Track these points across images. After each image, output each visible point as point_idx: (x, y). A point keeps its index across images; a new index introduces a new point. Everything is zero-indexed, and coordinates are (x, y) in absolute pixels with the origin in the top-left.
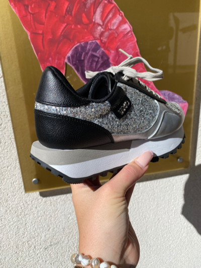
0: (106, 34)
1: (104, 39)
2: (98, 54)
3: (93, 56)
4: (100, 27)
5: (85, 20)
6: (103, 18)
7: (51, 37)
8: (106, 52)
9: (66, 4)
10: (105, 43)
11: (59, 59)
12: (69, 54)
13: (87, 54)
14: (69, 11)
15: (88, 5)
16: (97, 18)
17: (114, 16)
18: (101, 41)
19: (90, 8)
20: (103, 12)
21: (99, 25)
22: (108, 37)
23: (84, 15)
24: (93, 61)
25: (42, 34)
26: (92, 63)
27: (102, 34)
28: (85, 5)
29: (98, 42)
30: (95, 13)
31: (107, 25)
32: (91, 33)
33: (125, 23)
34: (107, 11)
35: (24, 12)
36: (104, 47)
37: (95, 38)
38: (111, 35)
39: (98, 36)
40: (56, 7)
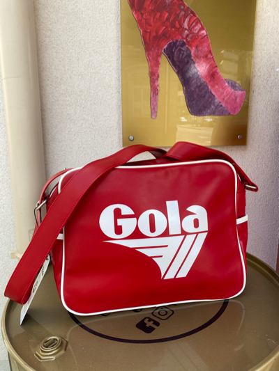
0: (191, 36)
1: (189, 39)
2: (184, 49)
3: (180, 50)
4: (186, 31)
5: (177, 25)
6: (189, 25)
7: (154, 34)
8: (190, 48)
9: (167, 15)
10: (189, 42)
11: (158, 50)
12: (165, 47)
13: (177, 48)
14: (168, 19)
15: (180, 16)
16: (186, 25)
17: (196, 24)
18: (187, 40)
19: (181, 18)
20: (189, 22)
21: (186, 29)
22: (191, 38)
23: (177, 22)
24: (180, 53)
25: (150, 32)
26: (179, 55)
27: (187, 36)
28: (178, 16)
29: (185, 41)
30: (184, 21)
31: (191, 30)
32: (181, 34)
33: (204, 29)
34: (192, 21)
35: (140, 17)
36: (188, 45)
37: (183, 38)
38: (193, 36)
39: (185, 36)
40: (160, 16)
